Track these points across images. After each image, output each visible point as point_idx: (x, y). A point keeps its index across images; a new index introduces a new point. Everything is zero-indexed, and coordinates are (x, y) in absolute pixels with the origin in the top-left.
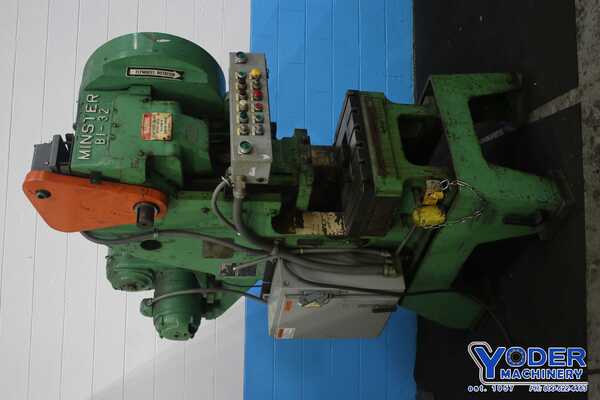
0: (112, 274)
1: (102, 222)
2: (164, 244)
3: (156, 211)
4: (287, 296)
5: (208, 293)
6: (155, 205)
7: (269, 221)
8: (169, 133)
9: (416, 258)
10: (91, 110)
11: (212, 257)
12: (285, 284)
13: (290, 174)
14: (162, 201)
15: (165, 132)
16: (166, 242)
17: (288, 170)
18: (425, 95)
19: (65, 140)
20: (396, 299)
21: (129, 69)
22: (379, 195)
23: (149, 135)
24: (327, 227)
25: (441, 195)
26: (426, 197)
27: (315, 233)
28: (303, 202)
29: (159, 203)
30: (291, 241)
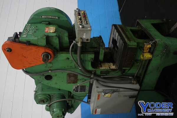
0: (36, 97)
1: (30, 64)
2: (53, 77)
3: (50, 57)
4: (98, 92)
5: (69, 100)
6: (50, 54)
7: (90, 63)
8: (55, 31)
9: (141, 79)
10: (28, 27)
11: (70, 83)
12: (97, 87)
13: (96, 48)
14: (52, 52)
15: (53, 31)
16: (53, 76)
17: (96, 46)
18: (136, 26)
19: (18, 34)
20: (137, 92)
21: (42, 16)
22: (129, 47)
23: (48, 31)
24: (110, 67)
25: (151, 46)
26: (145, 49)
27: (106, 68)
28: (101, 57)
29: (51, 52)
30: (98, 72)
